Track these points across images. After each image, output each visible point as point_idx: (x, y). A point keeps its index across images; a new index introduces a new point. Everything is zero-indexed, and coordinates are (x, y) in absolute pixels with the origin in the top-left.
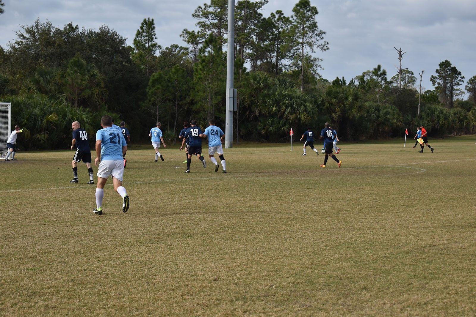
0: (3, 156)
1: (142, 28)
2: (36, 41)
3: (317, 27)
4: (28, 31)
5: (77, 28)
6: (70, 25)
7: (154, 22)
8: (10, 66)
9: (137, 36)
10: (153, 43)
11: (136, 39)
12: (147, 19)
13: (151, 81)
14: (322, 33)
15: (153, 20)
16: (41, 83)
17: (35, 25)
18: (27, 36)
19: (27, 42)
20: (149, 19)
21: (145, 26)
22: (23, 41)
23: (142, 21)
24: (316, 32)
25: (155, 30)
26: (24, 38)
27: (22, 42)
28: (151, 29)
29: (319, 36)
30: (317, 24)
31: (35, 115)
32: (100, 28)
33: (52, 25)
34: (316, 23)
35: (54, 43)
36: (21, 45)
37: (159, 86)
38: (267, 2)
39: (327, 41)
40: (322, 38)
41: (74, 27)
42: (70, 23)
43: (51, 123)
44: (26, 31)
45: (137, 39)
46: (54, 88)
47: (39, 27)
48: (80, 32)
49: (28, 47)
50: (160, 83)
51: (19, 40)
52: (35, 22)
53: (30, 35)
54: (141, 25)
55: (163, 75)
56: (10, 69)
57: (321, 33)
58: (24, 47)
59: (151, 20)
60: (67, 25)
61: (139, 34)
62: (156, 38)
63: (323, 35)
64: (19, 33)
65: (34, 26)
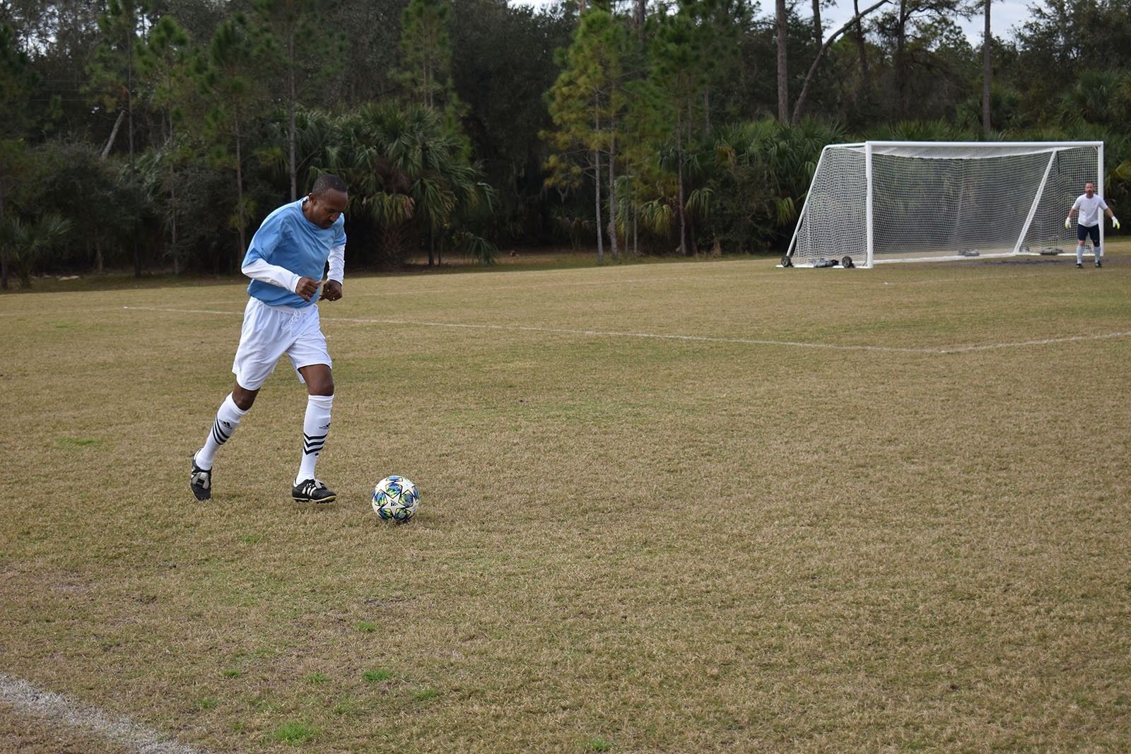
0: (1086, 250)
2: (1065, 19)
8: (1016, 74)
16: (1090, 101)
18: (1049, 11)
19: (1049, 23)
22: (1042, 22)
26: (1043, 15)
27: (1037, 24)
35: (1107, 20)
36: (1035, 31)
43: (1120, 181)
46: (1119, 111)
49: (1051, 33)
51: (1032, 20)
53: (1053, 8)
56: (1016, 80)
58: (1043, 34)
64: (1033, 7)
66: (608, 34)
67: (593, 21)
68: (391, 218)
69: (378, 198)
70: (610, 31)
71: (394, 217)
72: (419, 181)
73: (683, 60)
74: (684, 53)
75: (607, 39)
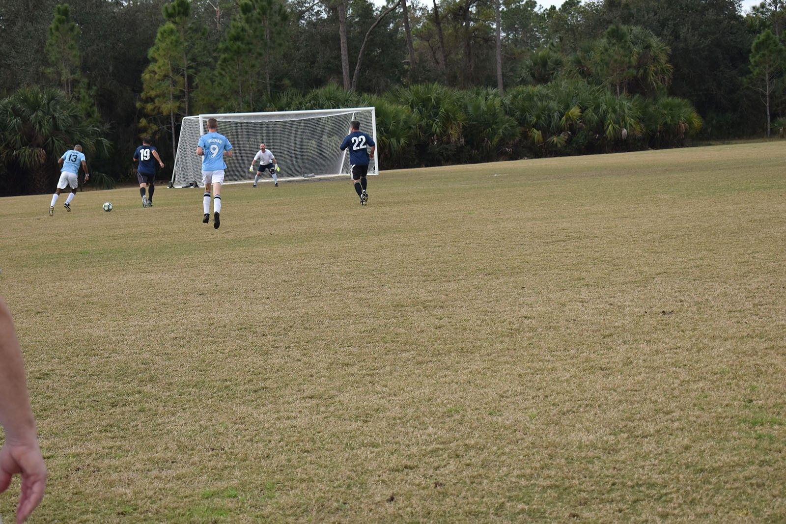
13: (754, 44)
31: (550, 110)
37: (766, 52)
43: (573, 120)
50: (767, 48)
55: (771, 35)
66: (172, 39)
67: (165, 31)
68: (31, 163)
69: (23, 151)
70: (173, 37)
71: (33, 163)
72: (50, 139)
73: (238, 52)
74: (239, 47)
75: (171, 43)
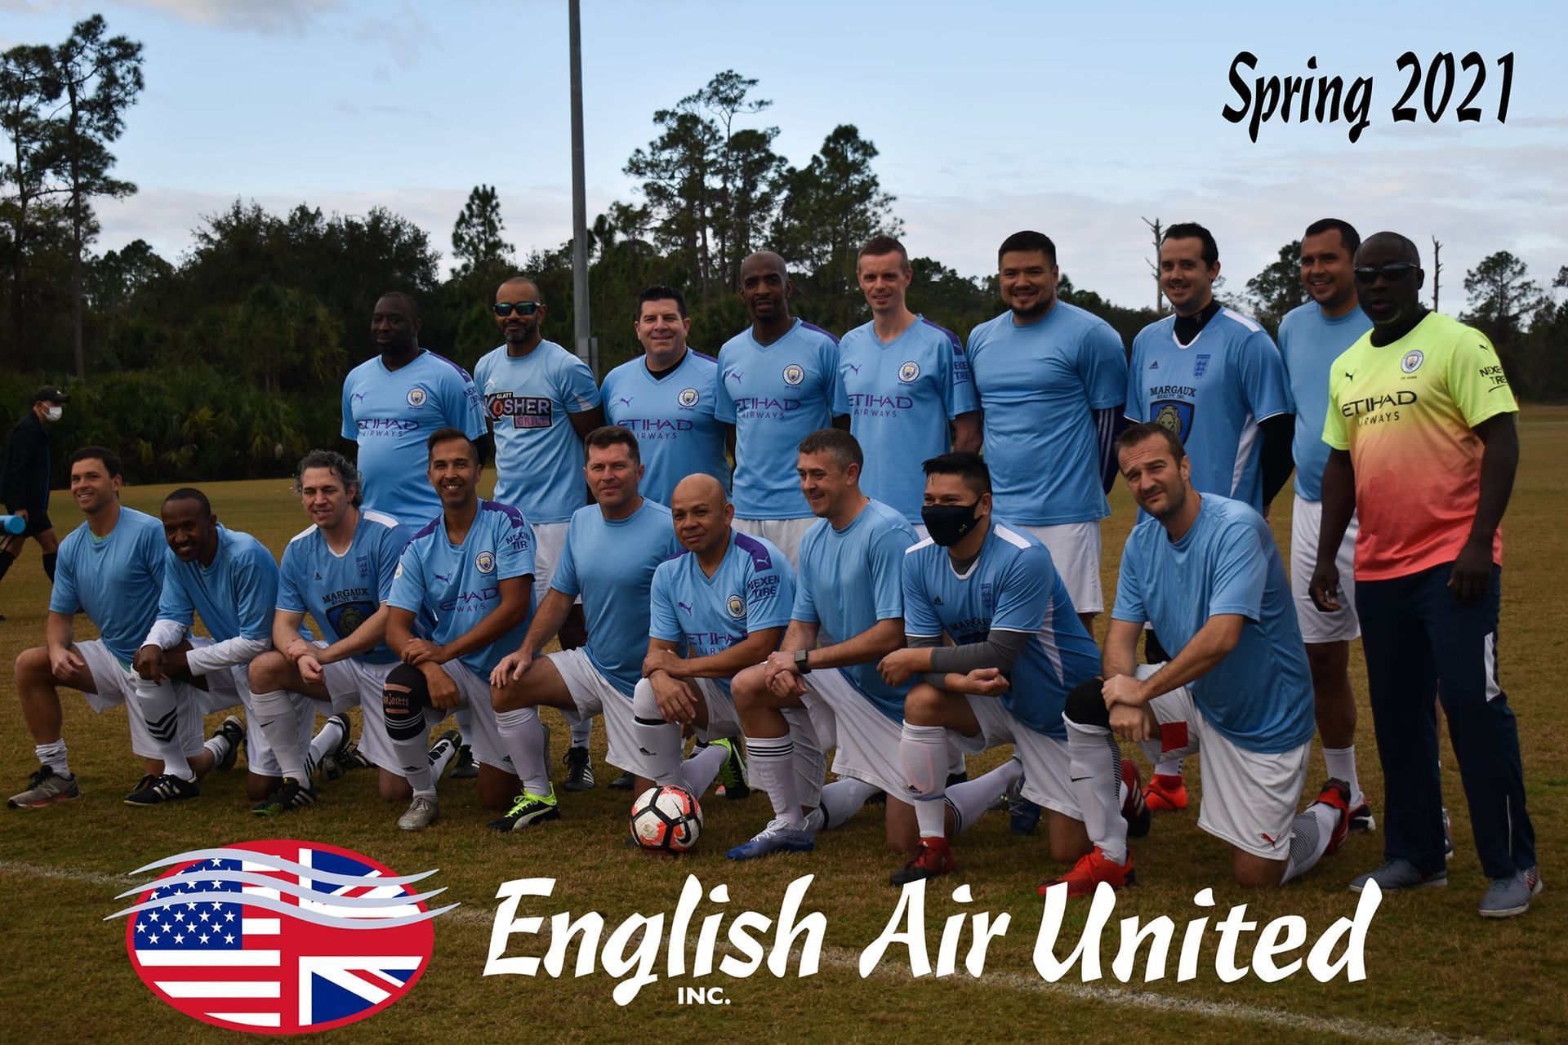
1: (469, 207)
3: (877, 185)
4: (218, 226)
5: (318, 213)
6: (303, 209)
7: (497, 192)
9: (458, 224)
10: (497, 239)
11: (457, 232)
12: (481, 189)
14: (889, 199)
15: (493, 189)
17: (231, 212)
20: (484, 186)
21: (477, 202)
23: (470, 191)
24: (875, 198)
25: (500, 210)
28: (489, 209)
29: (882, 205)
30: (878, 180)
32: (370, 213)
33: (263, 212)
34: (875, 176)
38: (778, 132)
39: (899, 217)
40: (890, 210)
41: (312, 211)
42: (302, 204)
44: (214, 225)
45: (460, 231)
47: (241, 216)
48: (325, 222)
52: (231, 206)
54: (467, 201)
57: (886, 200)
59: (489, 189)
60: (297, 209)
61: (462, 220)
62: (502, 228)
63: (891, 204)
65: (231, 214)
